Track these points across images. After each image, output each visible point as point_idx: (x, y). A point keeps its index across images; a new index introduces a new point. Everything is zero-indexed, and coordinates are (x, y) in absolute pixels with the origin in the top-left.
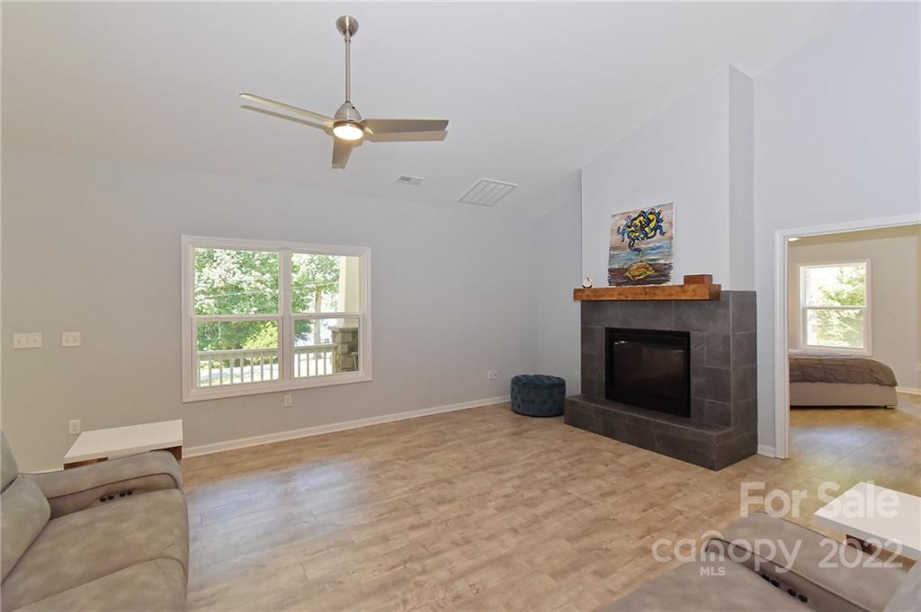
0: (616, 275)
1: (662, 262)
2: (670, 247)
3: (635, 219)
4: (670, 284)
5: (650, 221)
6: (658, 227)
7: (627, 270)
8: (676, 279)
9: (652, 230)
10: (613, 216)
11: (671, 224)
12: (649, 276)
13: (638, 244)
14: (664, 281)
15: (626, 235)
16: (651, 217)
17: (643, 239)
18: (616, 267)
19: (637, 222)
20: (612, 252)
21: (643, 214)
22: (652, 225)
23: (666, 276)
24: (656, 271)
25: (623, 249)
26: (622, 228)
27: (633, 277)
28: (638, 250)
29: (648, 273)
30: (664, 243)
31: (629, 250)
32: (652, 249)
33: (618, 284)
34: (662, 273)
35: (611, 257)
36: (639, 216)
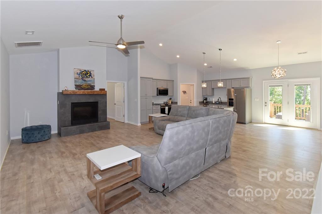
0: (78, 87)
1: (92, 84)
2: (94, 81)
3: (83, 72)
4: (95, 90)
5: (88, 73)
6: (90, 75)
7: (81, 86)
8: (97, 89)
9: (89, 76)
10: (74, 69)
11: (94, 75)
12: (89, 88)
13: (84, 79)
14: (93, 90)
15: (80, 75)
16: (88, 72)
17: (86, 78)
18: (78, 84)
19: (84, 72)
20: (75, 80)
21: (85, 71)
22: (89, 74)
23: (94, 88)
24: (91, 87)
25: (80, 79)
26: (78, 73)
27: (84, 88)
28: (85, 80)
29: (89, 87)
30: (93, 80)
31: (82, 80)
32: (89, 81)
33: (79, 89)
34: (92, 87)
35: (75, 81)
36: (84, 71)
